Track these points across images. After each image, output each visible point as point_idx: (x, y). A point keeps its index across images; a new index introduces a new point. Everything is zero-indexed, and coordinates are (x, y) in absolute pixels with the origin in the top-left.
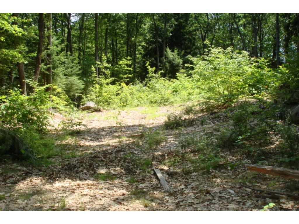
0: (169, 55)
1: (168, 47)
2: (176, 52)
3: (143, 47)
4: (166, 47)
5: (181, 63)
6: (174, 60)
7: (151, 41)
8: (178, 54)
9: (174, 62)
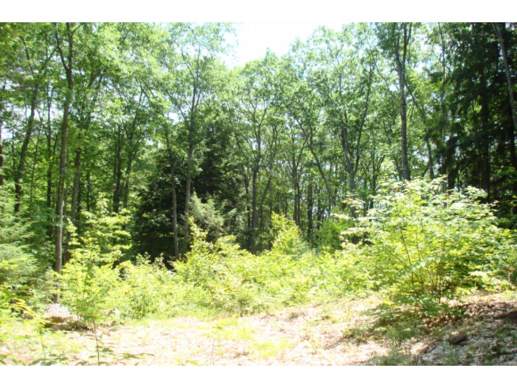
0: (199, 208)
1: (195, 193)
2: (211, 202)
3: (141, 193)
4: (192, 192)
5: (222, 224)
6: (206, 218)
7: (161, 180)
8: (217, 207)
9: (207, 222)
